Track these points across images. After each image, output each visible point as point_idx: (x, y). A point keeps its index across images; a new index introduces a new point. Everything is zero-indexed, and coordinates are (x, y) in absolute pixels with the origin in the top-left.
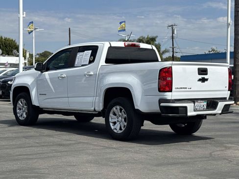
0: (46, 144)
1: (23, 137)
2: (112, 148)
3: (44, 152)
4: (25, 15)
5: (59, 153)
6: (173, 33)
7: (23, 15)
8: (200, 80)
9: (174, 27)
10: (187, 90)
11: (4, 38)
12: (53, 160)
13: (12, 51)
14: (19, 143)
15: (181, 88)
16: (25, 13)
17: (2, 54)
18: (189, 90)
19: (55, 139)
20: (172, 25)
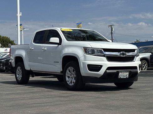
0: (50, 96)
1: (31, 93)
2: (102, 98)
3: (51, 101)
4: (21, 14)
5: (63, 102)
6: (112, 30)
7: (20, 14)
9: (113, 26)
11: (2, 36)
12: (62, 106)
13: (8, 45)
14: (29, 96)
16: (21, 13)
17: (1, 47)
19: (54, 93)
20: (111, 25)
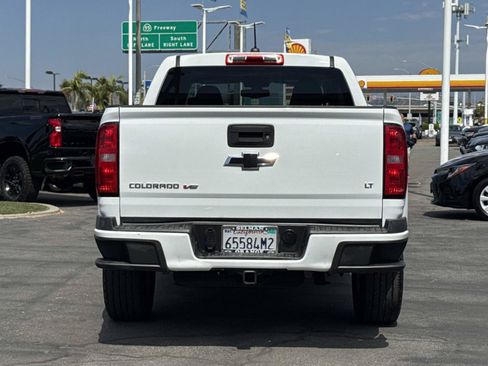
8: (234, 162)
10: (181, 190)
15: (156, 186)
18: (189, 191)
